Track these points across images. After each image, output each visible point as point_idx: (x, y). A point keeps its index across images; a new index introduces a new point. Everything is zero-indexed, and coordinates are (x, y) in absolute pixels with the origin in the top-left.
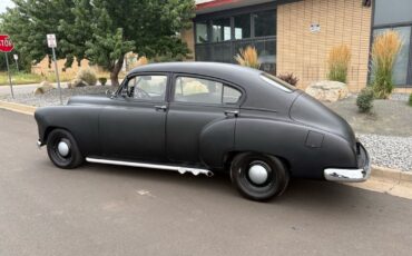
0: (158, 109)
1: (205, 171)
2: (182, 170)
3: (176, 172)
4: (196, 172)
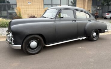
0: (73, 21)
1: (86, 38)
2: (81, 39)
3: (80, 40)
4: (84, 38)
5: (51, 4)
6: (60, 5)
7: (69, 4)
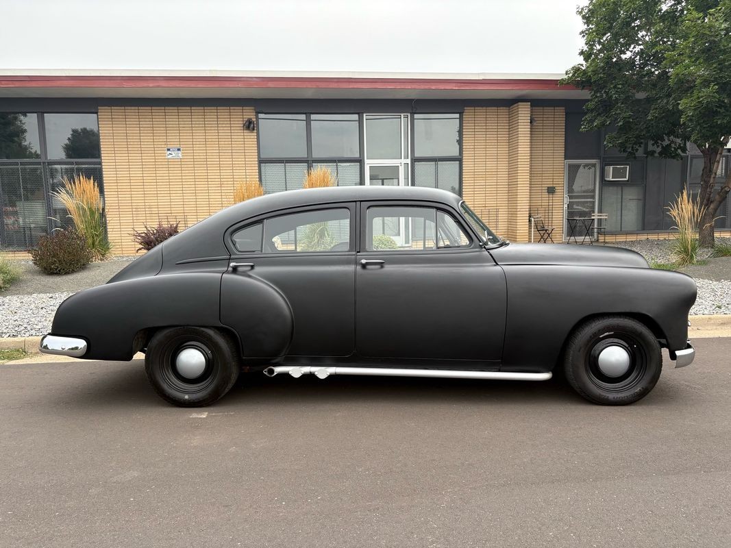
5: (303, 154)
6: (360, 161)
7: (417, 155)
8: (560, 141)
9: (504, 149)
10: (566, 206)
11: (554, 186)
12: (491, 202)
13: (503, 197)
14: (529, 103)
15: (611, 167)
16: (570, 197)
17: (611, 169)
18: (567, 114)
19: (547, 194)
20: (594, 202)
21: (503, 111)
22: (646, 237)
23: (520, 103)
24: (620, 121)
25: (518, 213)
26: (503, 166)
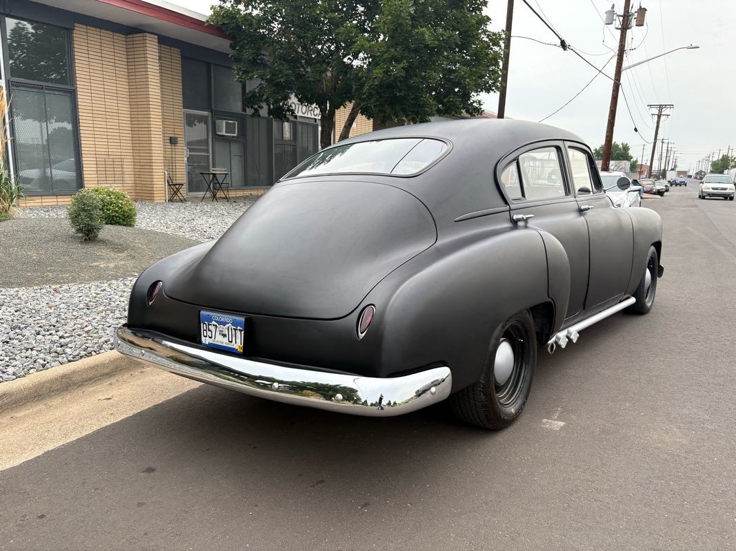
8: (178, 86)
9: (123, 86)
10: (186, 159)
11: (176, 136)
12: (114, 150)
13: (127, 145)
14: (157, 37)
15: (224, 121)
16: (191, 150)
17: (224, 124)
18: (183, 57)
19: (169, 144)
20: (208, 156)
21: (119, 38)
22: (249, 192)
23: (147, 34)
24: (282, 77)
25: (154, 164)
26: (124, 107)
